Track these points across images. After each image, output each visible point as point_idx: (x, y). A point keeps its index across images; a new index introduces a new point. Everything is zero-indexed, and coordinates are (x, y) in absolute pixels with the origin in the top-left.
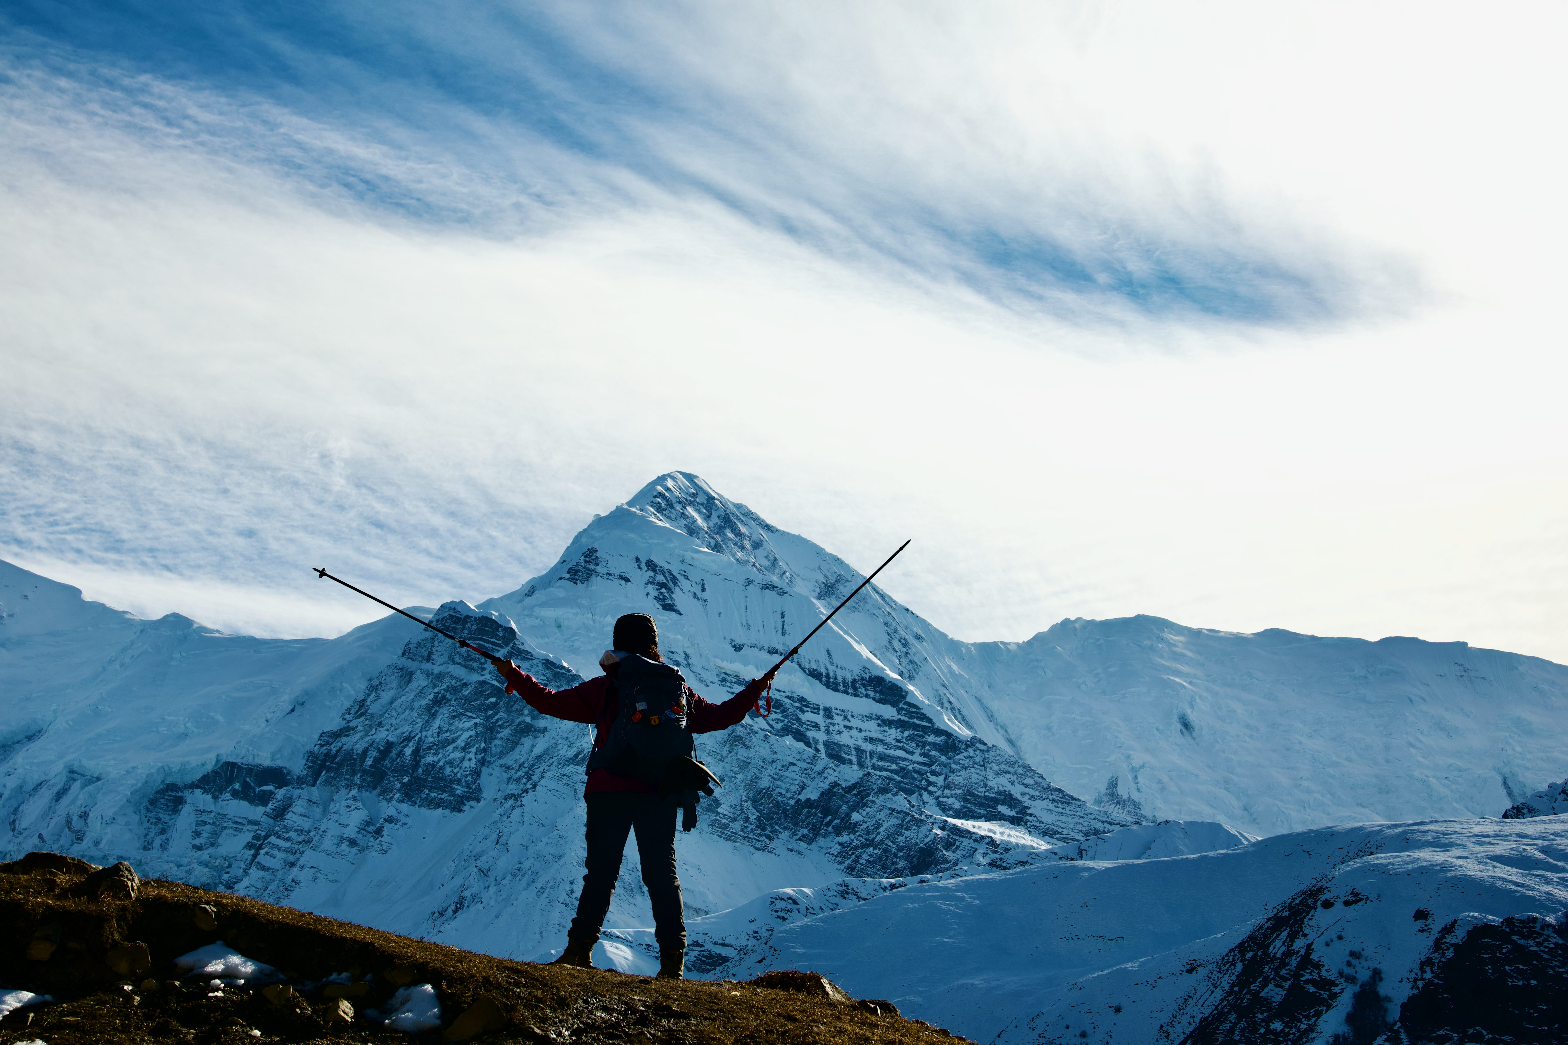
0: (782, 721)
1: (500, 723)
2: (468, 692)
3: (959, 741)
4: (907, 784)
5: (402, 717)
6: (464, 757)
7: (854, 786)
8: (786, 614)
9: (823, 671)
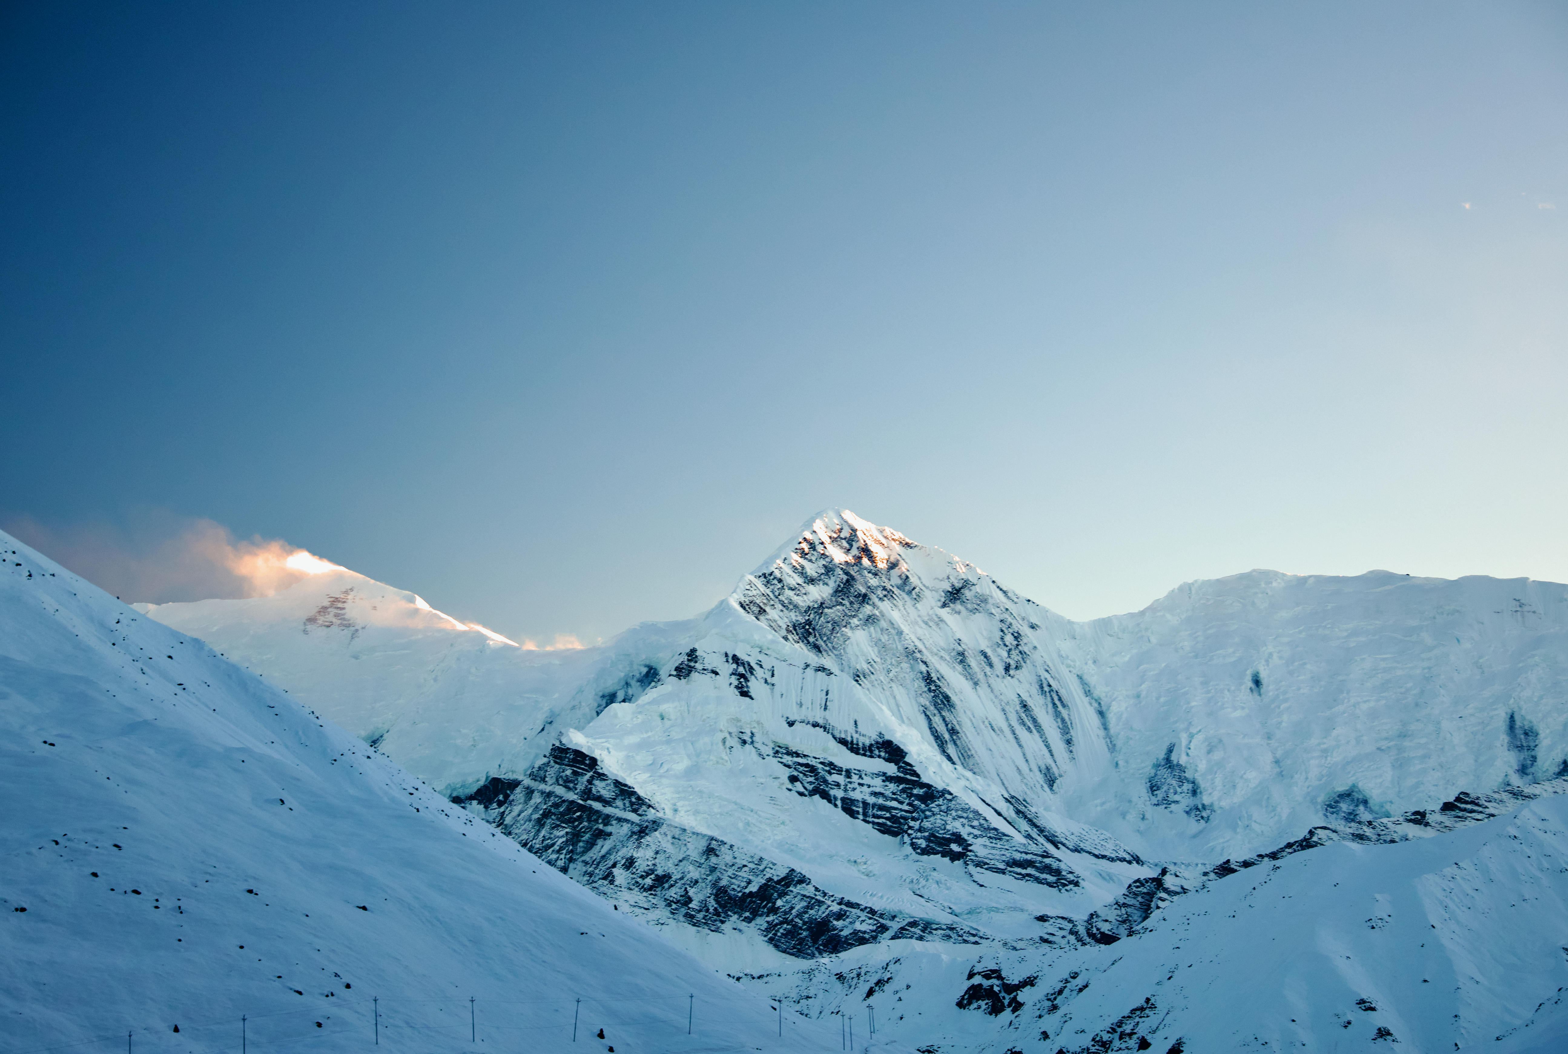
0: (814, 783)
1: (583, 830)
2: (563, 809)
3: (937, 791)
4: (895, 827)
5: (523, 827)
6: (558, 857)
7: (783, 879)
8: (830, 692)
9: (849, 739)
